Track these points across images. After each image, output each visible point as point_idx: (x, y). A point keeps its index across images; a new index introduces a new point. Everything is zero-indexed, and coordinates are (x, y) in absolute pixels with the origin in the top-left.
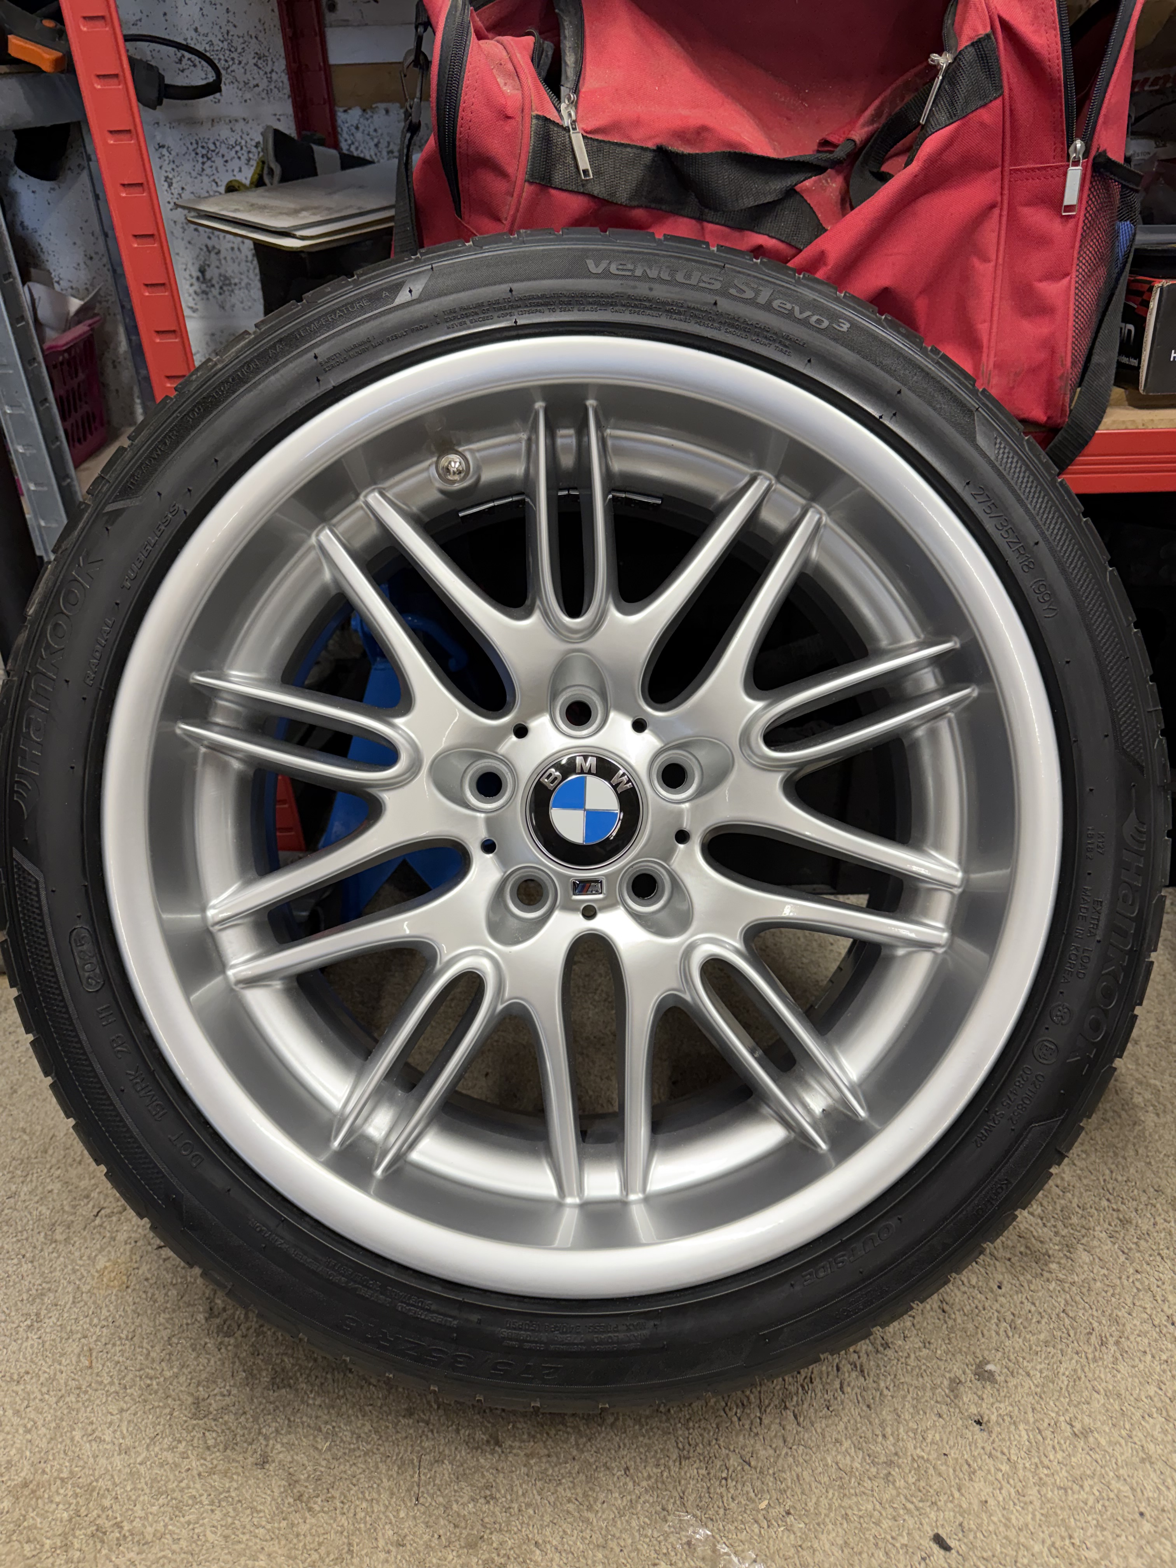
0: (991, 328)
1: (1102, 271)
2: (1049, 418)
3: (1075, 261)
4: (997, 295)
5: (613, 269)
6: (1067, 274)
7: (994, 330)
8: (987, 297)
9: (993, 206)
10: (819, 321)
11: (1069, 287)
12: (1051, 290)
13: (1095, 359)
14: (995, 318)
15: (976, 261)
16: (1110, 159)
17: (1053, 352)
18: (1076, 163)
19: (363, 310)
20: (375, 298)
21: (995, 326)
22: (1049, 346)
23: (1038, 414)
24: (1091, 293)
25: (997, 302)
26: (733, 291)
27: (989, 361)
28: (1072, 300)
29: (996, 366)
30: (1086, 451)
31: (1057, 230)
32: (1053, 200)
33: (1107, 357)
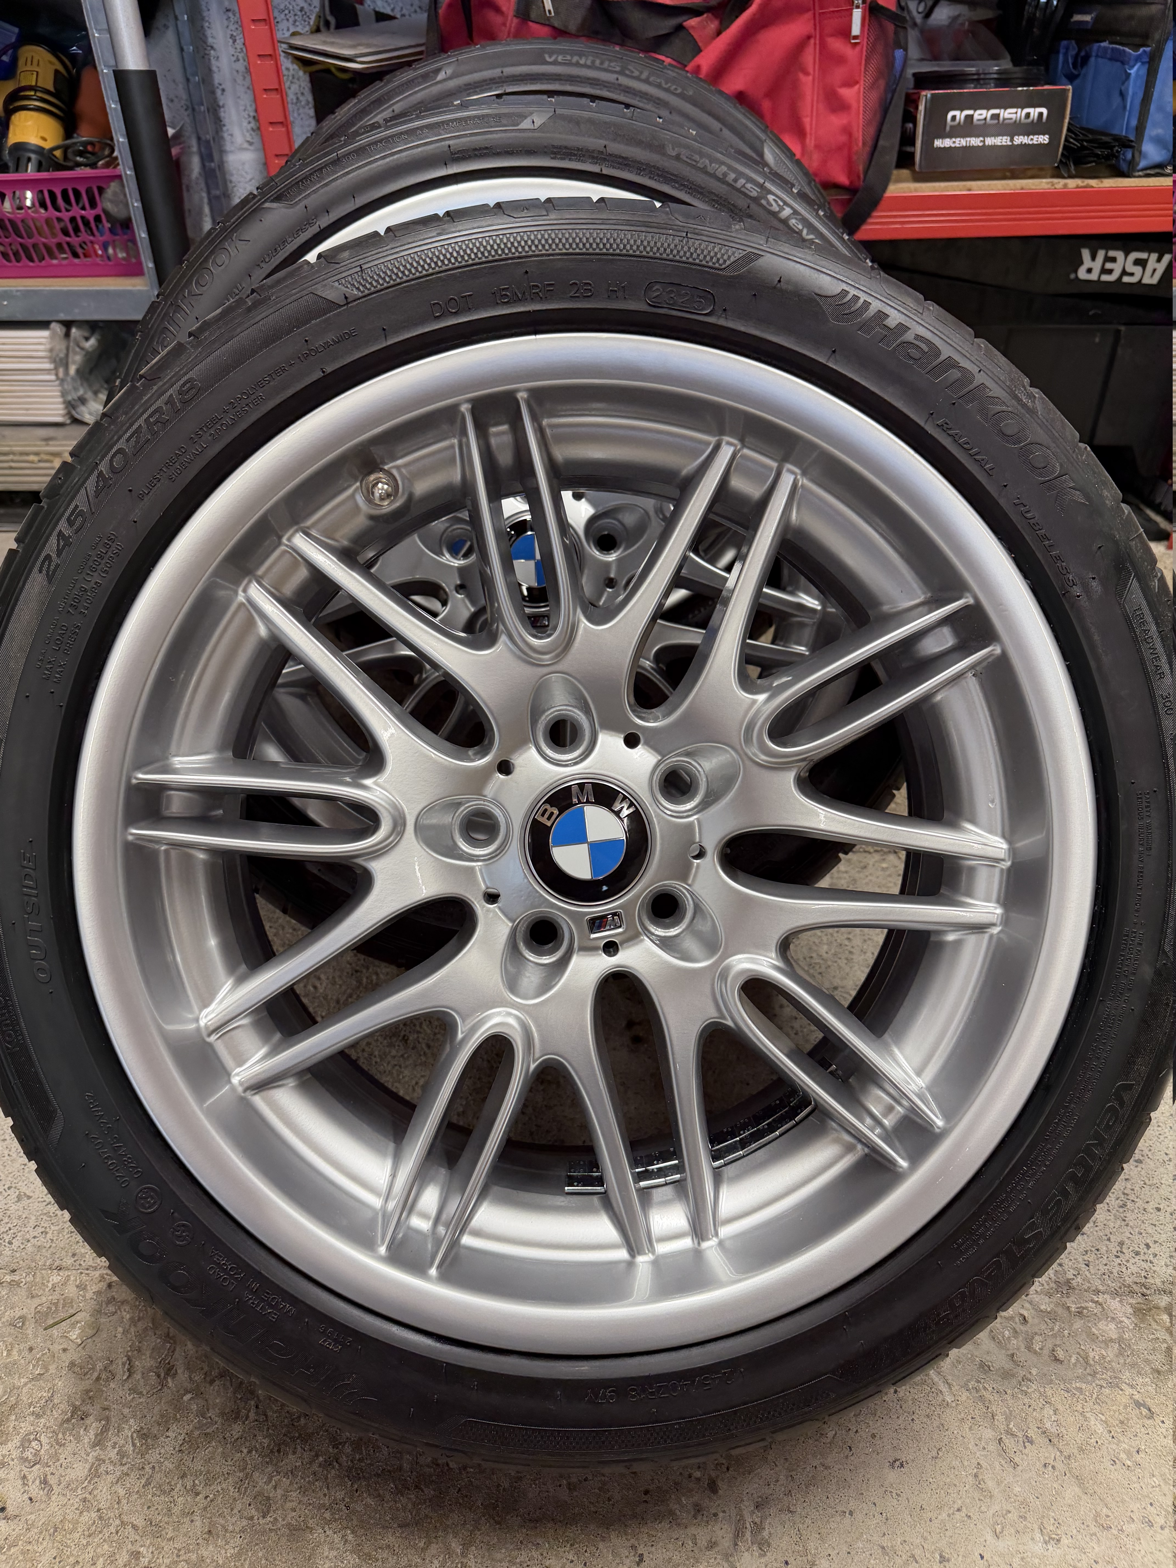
0: (812, 120)
1: (882, 83)
2: (851, 182)
3: (862, 73)
4: (815, 99)
5: (560, 59)
6: (857, 82)
7: (814, 122)
8: (808, 98)
9: (809, 37)
10: (676, 89)
11: (859, 92)
12: (847, 93)
13: (881, 143)
14: (814, 114)
15: (801, 76)
16: (878, 4)
17: (850, 135)
18: (858, 7)
19: (419, 84)
20: (425, 77)
21: (814, 119)
22: (847, 131)
23: (843, 179)
24: (874, 96)
25: (815, 103)
26: (627, 72)
27: (810, 142)
28: (862, 101)
29: (817, 147)
30: (879, 207)
31: (850, 53)
32: (845, 32)
33: (891, 143)
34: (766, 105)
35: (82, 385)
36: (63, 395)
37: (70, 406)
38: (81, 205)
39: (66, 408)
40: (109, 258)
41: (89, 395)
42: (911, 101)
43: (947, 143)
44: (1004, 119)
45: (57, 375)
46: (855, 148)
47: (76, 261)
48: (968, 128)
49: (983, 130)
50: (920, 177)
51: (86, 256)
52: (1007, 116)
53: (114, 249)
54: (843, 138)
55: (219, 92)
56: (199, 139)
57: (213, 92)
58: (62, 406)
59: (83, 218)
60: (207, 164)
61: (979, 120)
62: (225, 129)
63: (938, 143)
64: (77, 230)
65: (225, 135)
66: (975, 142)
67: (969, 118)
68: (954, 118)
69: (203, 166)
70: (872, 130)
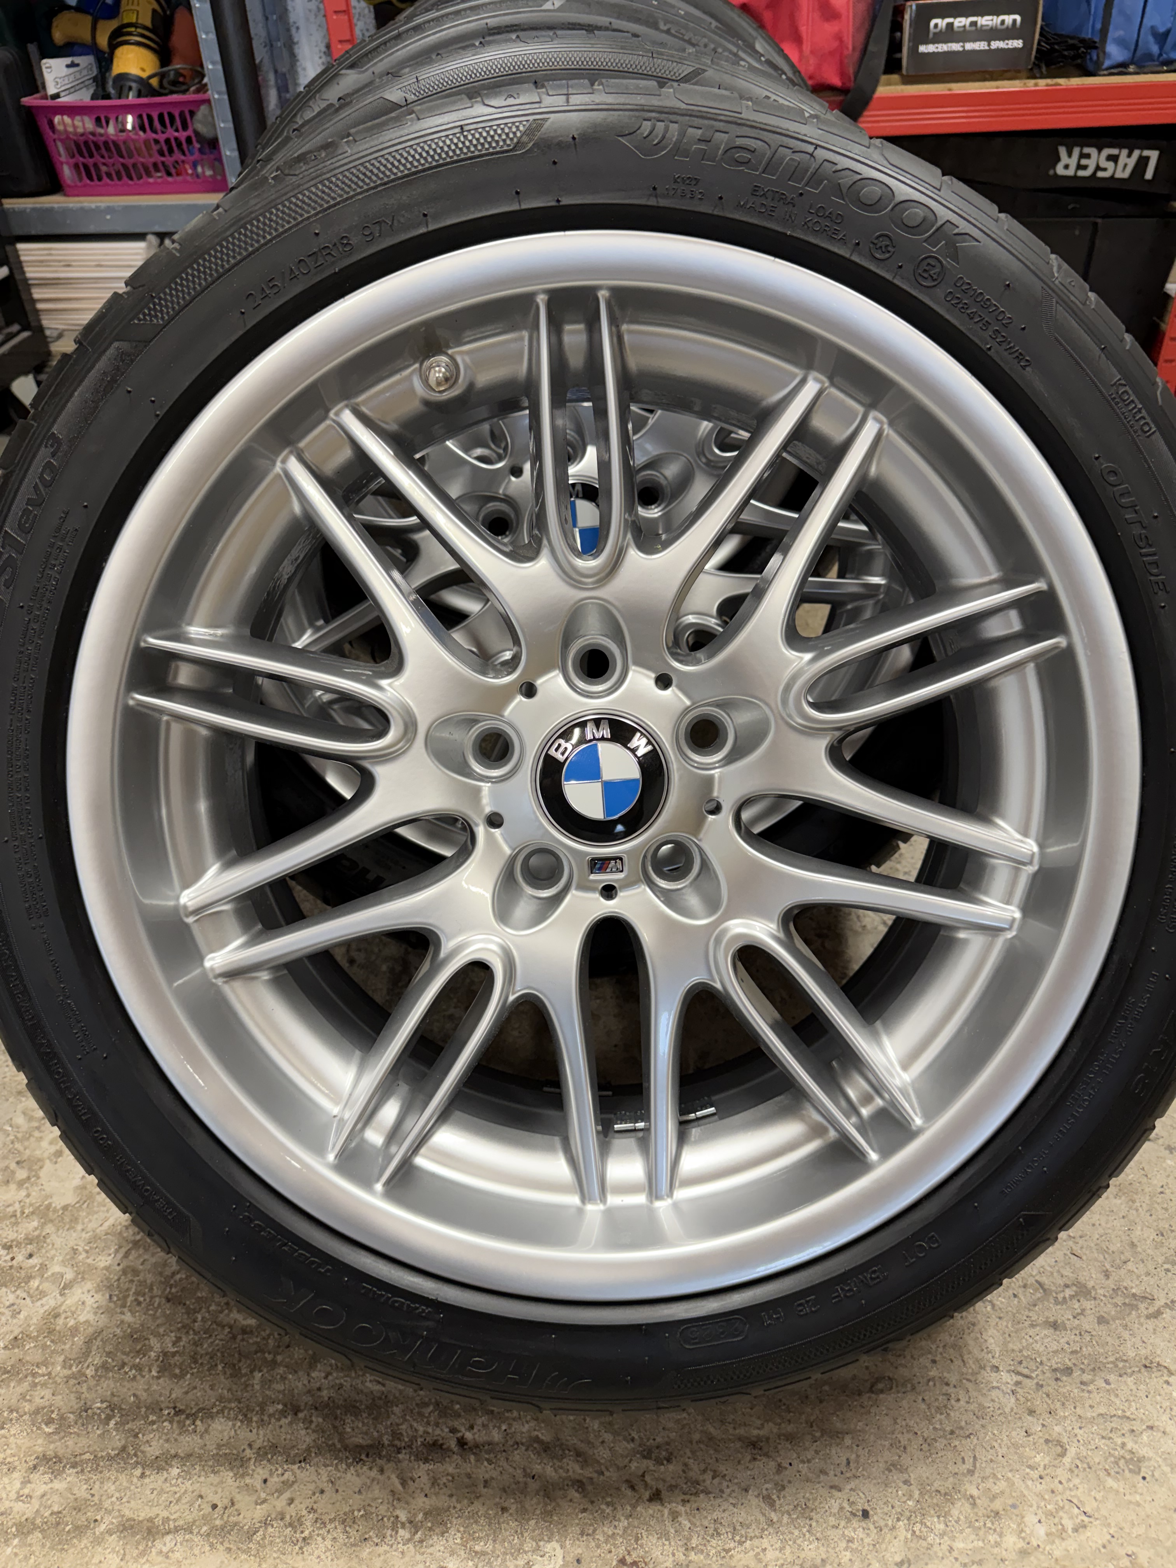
0: (808, 29)
2: (843, 84)
4: (811, 9)
7: (810, 31)
8: (805, 10)
13: (871, 48)
14: (810, 23)
17: (841, 41)
21: (810, 27)
22: (839, 38)
23: (836, 81)
25: (810, 14)
27: (807, 48)
28: (851, 9)
29: (812, 52)
33: (879, 49)
38: (174, 127)
40: (198, 176)
42: (897, 12)
43: (930, 48)
44: (982, 26)
46: (846, 52)
47: (170, 179)
48: (949, 35)
49: (963, 36)
50: (908, 80)
51: (178, 174)
52: (984, 23)
53: (203, 167)
54: (836, 44)
55: (293, 30)
56: (276, 72)
59: (176, 139)
60: (283, 95)
61: (959, 27)
62: (298, 64)
63: (923, 49)
64: (171, 151)
65: (299, 69)
66: (956, 47)
67: (950, 26)
68: (936, 26)
69: (280, 97)
70: (861, 38)
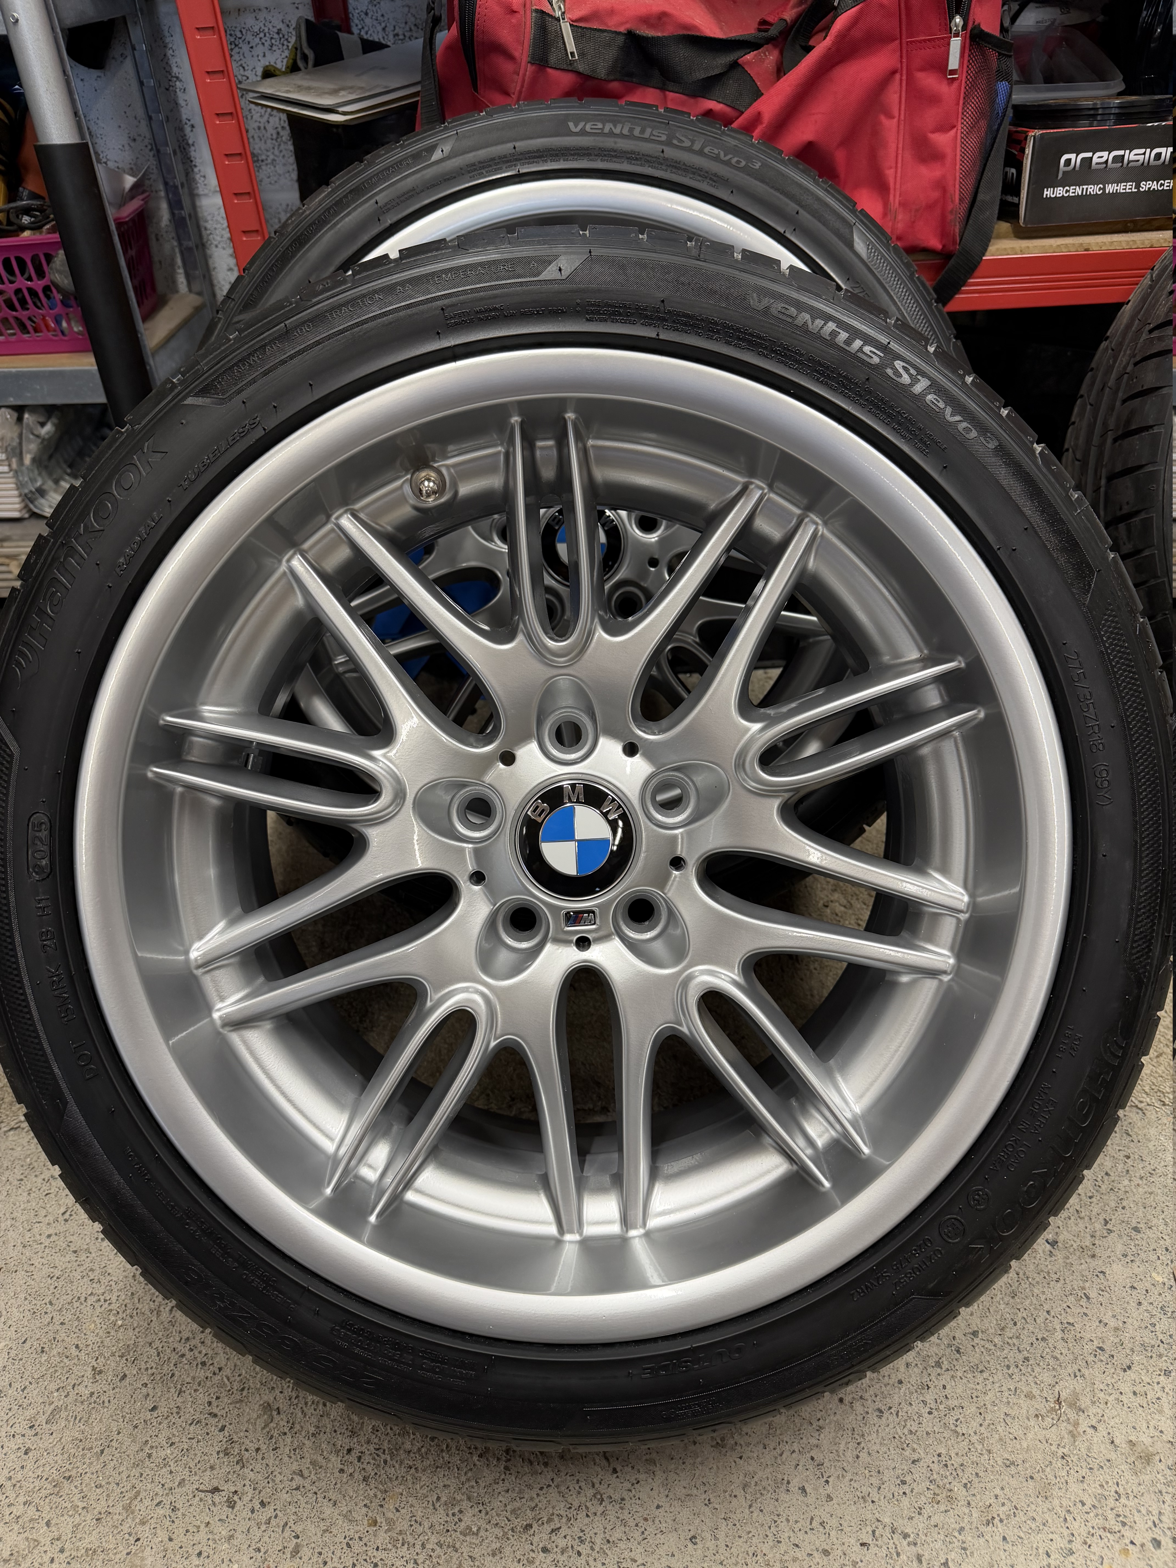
0: (896, 172)
1: (983, 123)
2: (944, 246)
3: (960, 115)
4: (900, 146)
5: (589, 127)
6: (953, 126)
7: (899, 175)
8: (892, 146)
9: (894, 72)
10: (738, 162)
11: (956, 137)
12: (942, 140)
13: (980, 197)
14: (899, 165)
15: (883, 118)
16: (982, 31)
17: (944, 190)
18: (956, 35)
20: (417, 157)
21: (899, 170)
22: (941, 185)
23: (935, 243)
24: (973, 142)
25: (900, 152)
26: (677, 142)
27: (895, 199)
28: (959, 149)
29: (903, 205)
30: (976, 273)
31: (945, 90)
32: (940, 66)
33: (991, 195)
34: (840, 157)
35: (40, 474)
36: (19, 486)
37: (28, 499)
38: (26, 275)
39: (23, 501)
40: (63, 333)
41: (50, 484)
42: (1016, 143)
43: (1060, 192)
44: (1129, 162)
45: (9, 465)
46: (950, 207)
47: (26, 336)
48: (1086, 173)
49: (1103, 175)
50: (1022, 234)
51: (36, 330)
52: (1132, 157)
53: (68, 323)
54: (936, 195)
55: (188, 129)
56: (166, 184)
57: (181, 129)
58: (17, 500)
59: (30, 290)
60: (176, 212)
61: (1097, 164)
62: (196, 170)
63: (1048, 193)
64: (23, 303)
65: (197, 177)
66: (1093, 189)
67: (1088, 161)
68: (1068, 161)
69: (173, 214)
70: (970, 183)
